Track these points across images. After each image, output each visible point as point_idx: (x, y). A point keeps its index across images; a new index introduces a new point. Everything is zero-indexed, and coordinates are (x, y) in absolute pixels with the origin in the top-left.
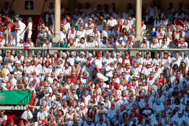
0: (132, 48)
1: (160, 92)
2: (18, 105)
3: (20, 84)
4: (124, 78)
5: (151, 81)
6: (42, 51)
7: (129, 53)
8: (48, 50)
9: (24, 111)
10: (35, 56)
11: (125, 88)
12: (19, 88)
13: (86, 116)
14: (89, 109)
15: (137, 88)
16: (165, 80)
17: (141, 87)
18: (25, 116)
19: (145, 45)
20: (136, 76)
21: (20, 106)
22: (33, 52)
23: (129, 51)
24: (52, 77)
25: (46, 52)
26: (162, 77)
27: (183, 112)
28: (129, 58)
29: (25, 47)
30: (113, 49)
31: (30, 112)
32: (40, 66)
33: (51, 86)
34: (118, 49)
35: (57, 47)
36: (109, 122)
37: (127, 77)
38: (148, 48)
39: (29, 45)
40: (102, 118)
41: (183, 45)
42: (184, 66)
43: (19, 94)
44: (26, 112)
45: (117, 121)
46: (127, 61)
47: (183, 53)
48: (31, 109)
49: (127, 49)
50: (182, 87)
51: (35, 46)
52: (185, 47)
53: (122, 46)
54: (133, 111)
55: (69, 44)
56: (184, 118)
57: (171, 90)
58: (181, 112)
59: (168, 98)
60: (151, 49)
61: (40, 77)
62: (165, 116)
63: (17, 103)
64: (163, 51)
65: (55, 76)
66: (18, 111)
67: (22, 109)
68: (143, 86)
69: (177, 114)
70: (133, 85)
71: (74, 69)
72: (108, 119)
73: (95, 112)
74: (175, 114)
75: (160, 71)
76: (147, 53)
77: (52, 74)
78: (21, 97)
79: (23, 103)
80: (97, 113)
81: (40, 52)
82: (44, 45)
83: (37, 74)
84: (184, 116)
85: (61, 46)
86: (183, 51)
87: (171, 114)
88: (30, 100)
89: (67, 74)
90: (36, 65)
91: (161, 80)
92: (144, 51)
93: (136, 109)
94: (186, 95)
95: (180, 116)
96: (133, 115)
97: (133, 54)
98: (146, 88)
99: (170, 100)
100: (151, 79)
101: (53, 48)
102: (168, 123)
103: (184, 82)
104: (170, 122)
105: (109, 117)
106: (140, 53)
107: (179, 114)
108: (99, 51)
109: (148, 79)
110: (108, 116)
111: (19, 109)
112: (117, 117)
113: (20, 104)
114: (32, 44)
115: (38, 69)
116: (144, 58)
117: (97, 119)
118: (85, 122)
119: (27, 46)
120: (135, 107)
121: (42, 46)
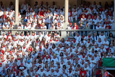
1: (30, 56)
4: (8, 48)
5: (24, 50)
11: (9, 53)
15: (16, 53)
16: (33, 49)
17: (18, 53)
23: (11, 31)
26: (31, 47)
27: (43, 69)
28: (11, 35)
34: (4, 30)
37: (10, 47)
38: (23, 29)
41: (44, 27)
42: (44, 40)
45: (3, 74)
46: (10, 37)
47: (44, 32)
49: (9, 29)
50: (43, 53)
52: (45, 28)
53: (7, 28)
54: (14, 67)
56: (44, 72)
57: (37, 55)
58: (42, 68)
59: (34, 60)
62: (33, 71)
64: (32, 31)
69: (40, 69)
74: (38, 69)
75: (30, 43)
86: (44, 31)
87: (36, 70)
91: (30, 49)
92: (20, 31)
93: (15, 66)
94: (45, 58)
95: (42, 70)
96: (13, 70)
99: (36, 61)
100: (24, 48)
102: (34, 75)
103: (44, 50)
104: (36, 75)
106: (18, 32)
109: (23, 48)
112: (4, 71)
116: (20, 35)
120: (15, 65)
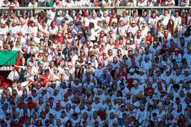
0: (119, 7)
2: (4, 65)
3: (6, 45)
6: (28, 10)
7: (116, 12)
8: (34, 10)
9: (10, 71)
10: (21, 15)
12: (4, 49)
13: (73, 76)
14: (77, 68)
18: (11, 77)
19: (132, 4)
20: (123, 34)
21: (6, 66)
22: (19, 12)
24: (38, 37)
25: (32, 11)
29: (11, 7)
30: (99, 7)
31: (16, 72)
32: (25, 26)
33: (37, 46)
35: (43, 6)
36: (96, 82)
39: (14, 5)
40: (89, 78)
43: (5, 54)
44: (12, 73)
48: (17, 69)
51: (20, 6)
55: (55, 4)
60: (138, 7)
61: (26, 37)
63: (3, 64)
65: (41, 36)
66: (4, 71)
67: (8, 69)
68: (130, 44)
70: (120, 44)
71: (61, 28)
72: (95, 79)
73: (83, 71)
76: (134, 12)
77: (38, 34)
78: (7, 57)
79: (9, 64)
80: (85, 73)
81: (26, 12)
82: (30, 4)
83: (23, 34)
84: (172, 74)
85: (47, 5)
88: (16, 61)
89: (53, 33)
90: (22, 25)
97: (120, 12)
98: (133, 46)
101: (38, 8)
105: (96, 77)
107: (167, 72)
108: (86, 10)
110: (96, 75)
111: (5, 69)
113: (6, 64)
114: (18, 4)
115: (24, 29)
117: (84, 78)
118: (72, 82)
119: (12, 6)
121: (27, 6)
